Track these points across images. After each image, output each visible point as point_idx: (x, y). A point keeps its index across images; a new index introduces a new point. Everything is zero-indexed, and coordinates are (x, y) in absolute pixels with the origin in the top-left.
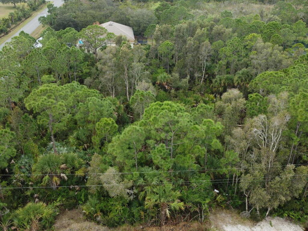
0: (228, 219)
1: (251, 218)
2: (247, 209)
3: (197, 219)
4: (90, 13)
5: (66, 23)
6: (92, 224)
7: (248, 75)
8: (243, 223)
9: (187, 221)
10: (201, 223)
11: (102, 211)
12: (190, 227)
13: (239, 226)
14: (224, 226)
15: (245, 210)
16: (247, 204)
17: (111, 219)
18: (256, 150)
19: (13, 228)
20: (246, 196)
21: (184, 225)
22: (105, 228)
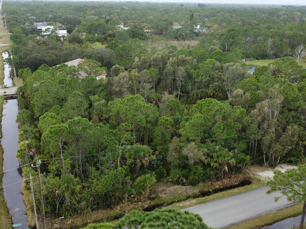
0: (258, 170)
1: (270, 166)
2: (265, 162)
3: (240, 172)
4: (53, 53)
5: (38, 62)
6: (180, 186)
7: (220, 87)
8: (267, 170)
9: (235, 174)
10: (244, 174)
11: (184, 176)
12: (238, 177)
13: (266, 171)
14: (258, 173)
15: (264, 163)
16: (265, 159)
17: (193, 179)
18: (266, 122)
19: (132, 196)
20: (265, 153)
21: (235, 177)
22: (189, 187)
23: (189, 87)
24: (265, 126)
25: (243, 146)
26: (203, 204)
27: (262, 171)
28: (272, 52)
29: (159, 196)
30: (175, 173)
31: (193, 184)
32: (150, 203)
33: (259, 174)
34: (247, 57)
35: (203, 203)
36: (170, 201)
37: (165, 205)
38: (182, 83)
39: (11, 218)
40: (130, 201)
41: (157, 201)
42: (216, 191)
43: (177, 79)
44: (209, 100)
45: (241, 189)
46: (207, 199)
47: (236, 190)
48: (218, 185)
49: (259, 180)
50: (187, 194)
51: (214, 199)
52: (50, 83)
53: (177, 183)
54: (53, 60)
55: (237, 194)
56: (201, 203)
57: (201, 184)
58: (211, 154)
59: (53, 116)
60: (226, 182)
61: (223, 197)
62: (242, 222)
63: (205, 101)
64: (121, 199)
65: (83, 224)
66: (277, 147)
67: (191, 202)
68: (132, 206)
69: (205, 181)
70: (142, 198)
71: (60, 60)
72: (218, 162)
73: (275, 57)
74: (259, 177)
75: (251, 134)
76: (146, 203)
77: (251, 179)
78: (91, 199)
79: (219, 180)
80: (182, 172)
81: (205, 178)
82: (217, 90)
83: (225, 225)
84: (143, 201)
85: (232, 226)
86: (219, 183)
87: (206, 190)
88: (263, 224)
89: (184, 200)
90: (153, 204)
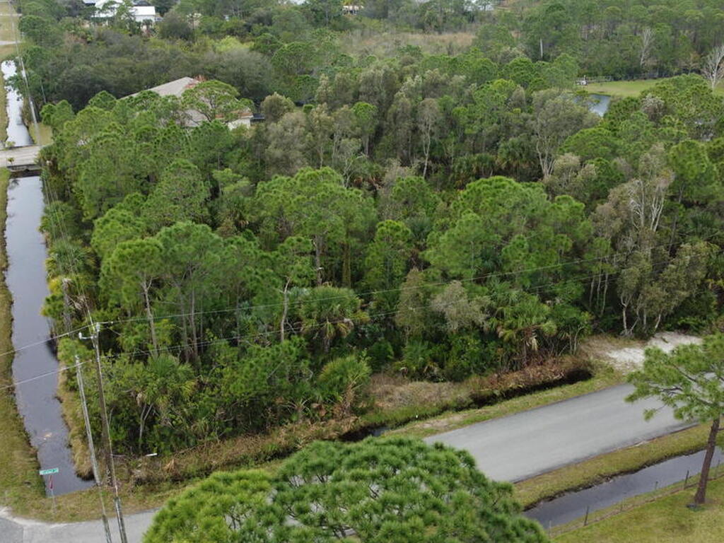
0: (609, 346)
1: (636, 337)
2: (625, 327)
3: (566, 352)
4: (124, 64)
5: (87, 86)
6: (425, 383)
7: (523, 148)
8: (629, 346)
9: (554, 356)
10: (575, 355)
11: (434, 360)
12: (562, 363)
13: (627, 349)
14: (607, 353)
15: (623, 329)
16: (625, 319)
17: (455, 367)
18: (632, 233)
19: (315, 406)
20: (625, 305)
21: (554, 362)
22: (448, 384)
23: (451, 149)
24: (630, 243)
25: (574, 289)
26: (477, 424)
27: (619, 348)
28: (651, 62)
29: (377, 406)
30: (415, 353)
31: (456, 377)
32: (354, 422)
33: (610, 355)
34: (590, 74)
35: (478, 421)
36: (401, 418)
37: (390, 425)
38: (433, 138)
39: (36, 455)
40: (308, 416)
41: (371, 418)
42: (509, 394)
43: (422, 127)
44: (497, 181)
45: (568, 389)
46: (487, 412)
47: (556, 392)
48: (513, 380)
49: (611, 370)
50: (442, 401)
51: (504, 414)
52: (118, 138)
53: (420, 375)
54: (123, 82)
55: (558, 403)
56: (475, 421)
57: (474, 378)
58: (500, 308)
59: (126, 219)
60: (534, 373)
61: (525, 409)
62: (568, 466)
63: (487, 183)
64: (288, 413)
65: (201, 470)
66: (656, 291)
67: (451, 419)
68: (314, 428)
69: (483, 370)
70: (336, 411)
71: (139, 82)
72: (516, 327)
73: (657, 74)
74: (611, 362)
75: (594, 263)
76: (345, 421)
77: (592, 367)
78: (218, 413)
79: (517, 370)
80: (431, 351)
81: (484, 364)
82: (518, 155)
83: (528, 473)
84: (339, 416)
85: (546, 476)
86: (516, 375)
87: (485, 391)
88: (616, 471)
89: (434, 415)
90: (363, 425)
